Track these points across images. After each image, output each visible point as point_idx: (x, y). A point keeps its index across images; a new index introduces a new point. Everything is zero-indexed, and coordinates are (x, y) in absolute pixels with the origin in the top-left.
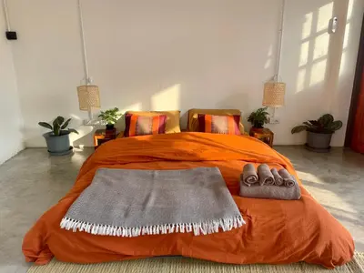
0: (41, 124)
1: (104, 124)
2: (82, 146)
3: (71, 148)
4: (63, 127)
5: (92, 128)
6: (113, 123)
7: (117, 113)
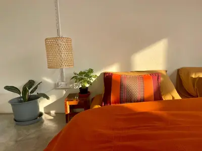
0: (7, 88)
1: (77, 87)
2: (53, 112)
3: (41, 114)
4: (32, 92)
5: (64, 92)
6: (87, 85)
7: (91, 74)
